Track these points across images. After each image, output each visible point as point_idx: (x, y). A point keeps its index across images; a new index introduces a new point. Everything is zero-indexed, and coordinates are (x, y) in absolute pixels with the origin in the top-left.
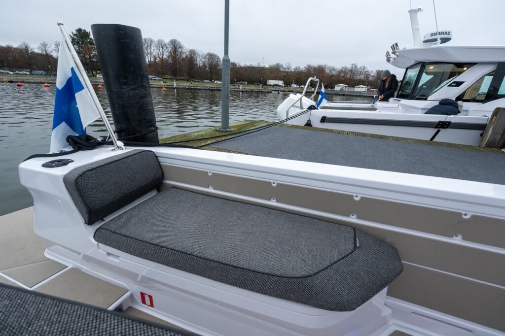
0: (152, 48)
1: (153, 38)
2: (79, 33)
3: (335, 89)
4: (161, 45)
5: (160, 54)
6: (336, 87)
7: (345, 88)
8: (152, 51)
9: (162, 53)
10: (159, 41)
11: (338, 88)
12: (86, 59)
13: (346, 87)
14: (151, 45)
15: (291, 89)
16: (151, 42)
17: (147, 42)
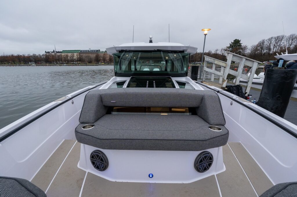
2: (235, 41)
16: (283, 37)
17: (279, 39)
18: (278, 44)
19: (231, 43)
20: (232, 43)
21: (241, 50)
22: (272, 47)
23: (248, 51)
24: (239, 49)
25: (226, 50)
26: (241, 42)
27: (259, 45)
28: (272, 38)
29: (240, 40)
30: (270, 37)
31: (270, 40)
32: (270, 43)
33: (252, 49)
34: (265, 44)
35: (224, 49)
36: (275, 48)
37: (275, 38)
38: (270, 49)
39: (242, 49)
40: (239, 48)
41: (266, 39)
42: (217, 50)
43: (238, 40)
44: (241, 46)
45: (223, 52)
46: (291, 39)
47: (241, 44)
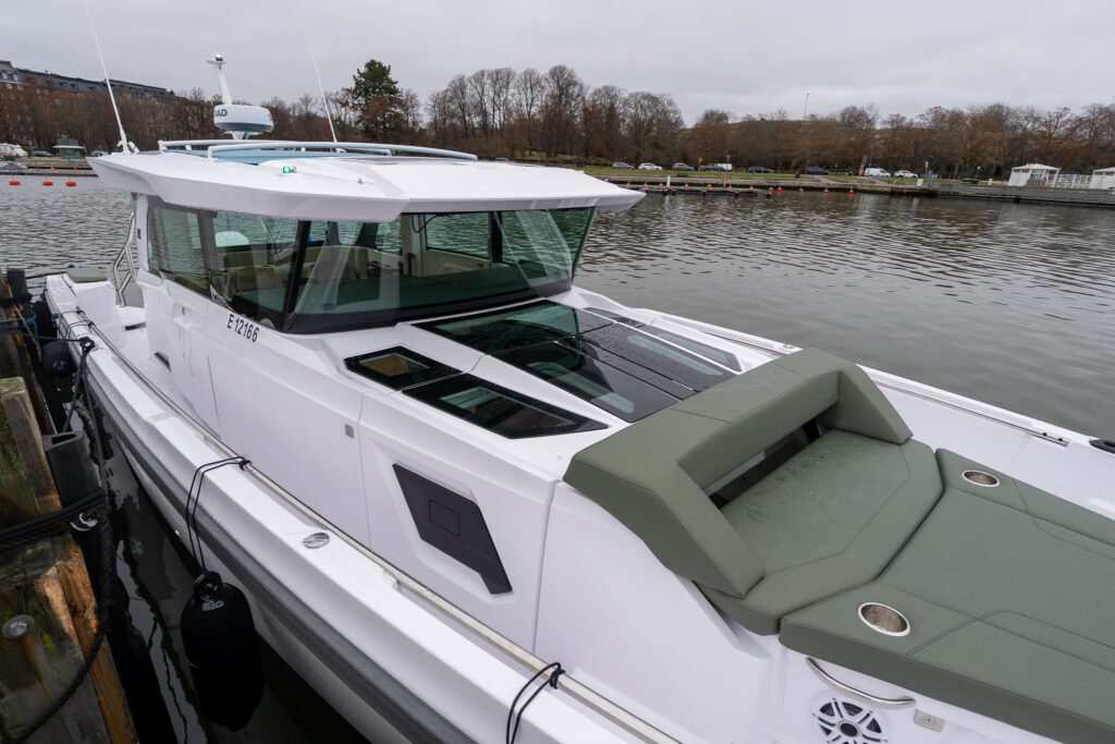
0: (511, 91)
1: (514, 69)
2: (370, 70)
3: (1011, 183)
4: (531, 82)
5: (524, 103)
6: (1014, 175)
7: (1051, 179)
8: (510, 97)
9: (530, 101)
10: (526, 72)
11: (1018, 179)
12: (377, 124)
13: (1052, 172)
14: (508, 83)
15: (853, 181)
16: (508, 76)
17: (501, 79)
18: (502, 99)
19: (357, 75)
20: (362, 75)
21: (398, 110)
22: (488, 107)
23: (424, 117)
24: (391, 105)
25: (345, 104)
26: (392, 76)
27: (449, 94)
28: (482, 73)
29: (385, 64)
30: (478, 70)
31: (479, 77)
32: (480, 90)
33: (434, 107)
34: (468, 91)
35: (333, 97)
36: (497, 112)
37: (490, 75)
38: (484, 114)
39: (401, 104)
40: (391, 99)
41: (467, 76)
42: (306, 101)
43: (380, 64)
44: (395, 91)
45: (334, 111)
46: (529, 85)
47: (393, 83)
